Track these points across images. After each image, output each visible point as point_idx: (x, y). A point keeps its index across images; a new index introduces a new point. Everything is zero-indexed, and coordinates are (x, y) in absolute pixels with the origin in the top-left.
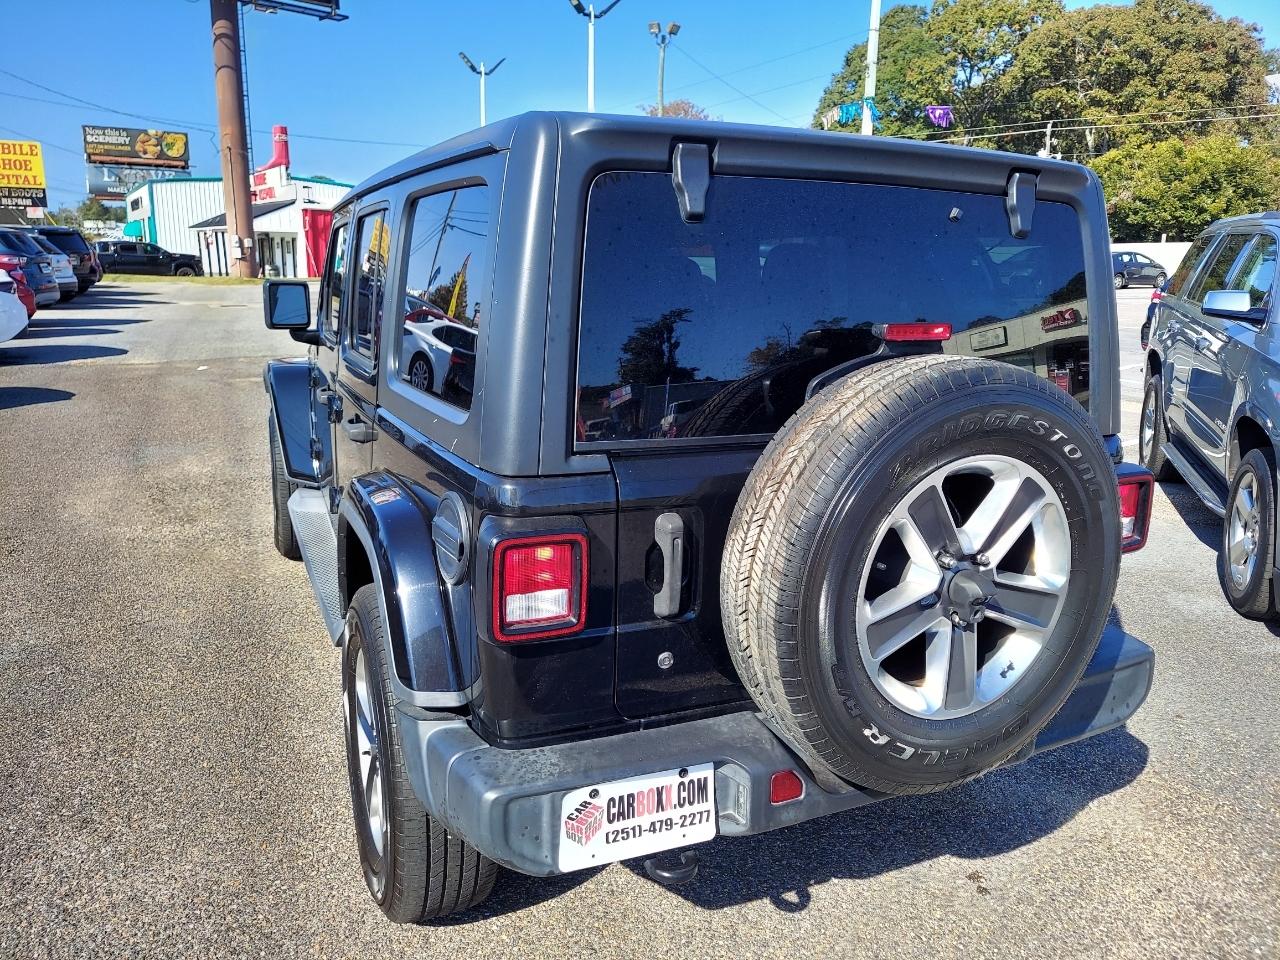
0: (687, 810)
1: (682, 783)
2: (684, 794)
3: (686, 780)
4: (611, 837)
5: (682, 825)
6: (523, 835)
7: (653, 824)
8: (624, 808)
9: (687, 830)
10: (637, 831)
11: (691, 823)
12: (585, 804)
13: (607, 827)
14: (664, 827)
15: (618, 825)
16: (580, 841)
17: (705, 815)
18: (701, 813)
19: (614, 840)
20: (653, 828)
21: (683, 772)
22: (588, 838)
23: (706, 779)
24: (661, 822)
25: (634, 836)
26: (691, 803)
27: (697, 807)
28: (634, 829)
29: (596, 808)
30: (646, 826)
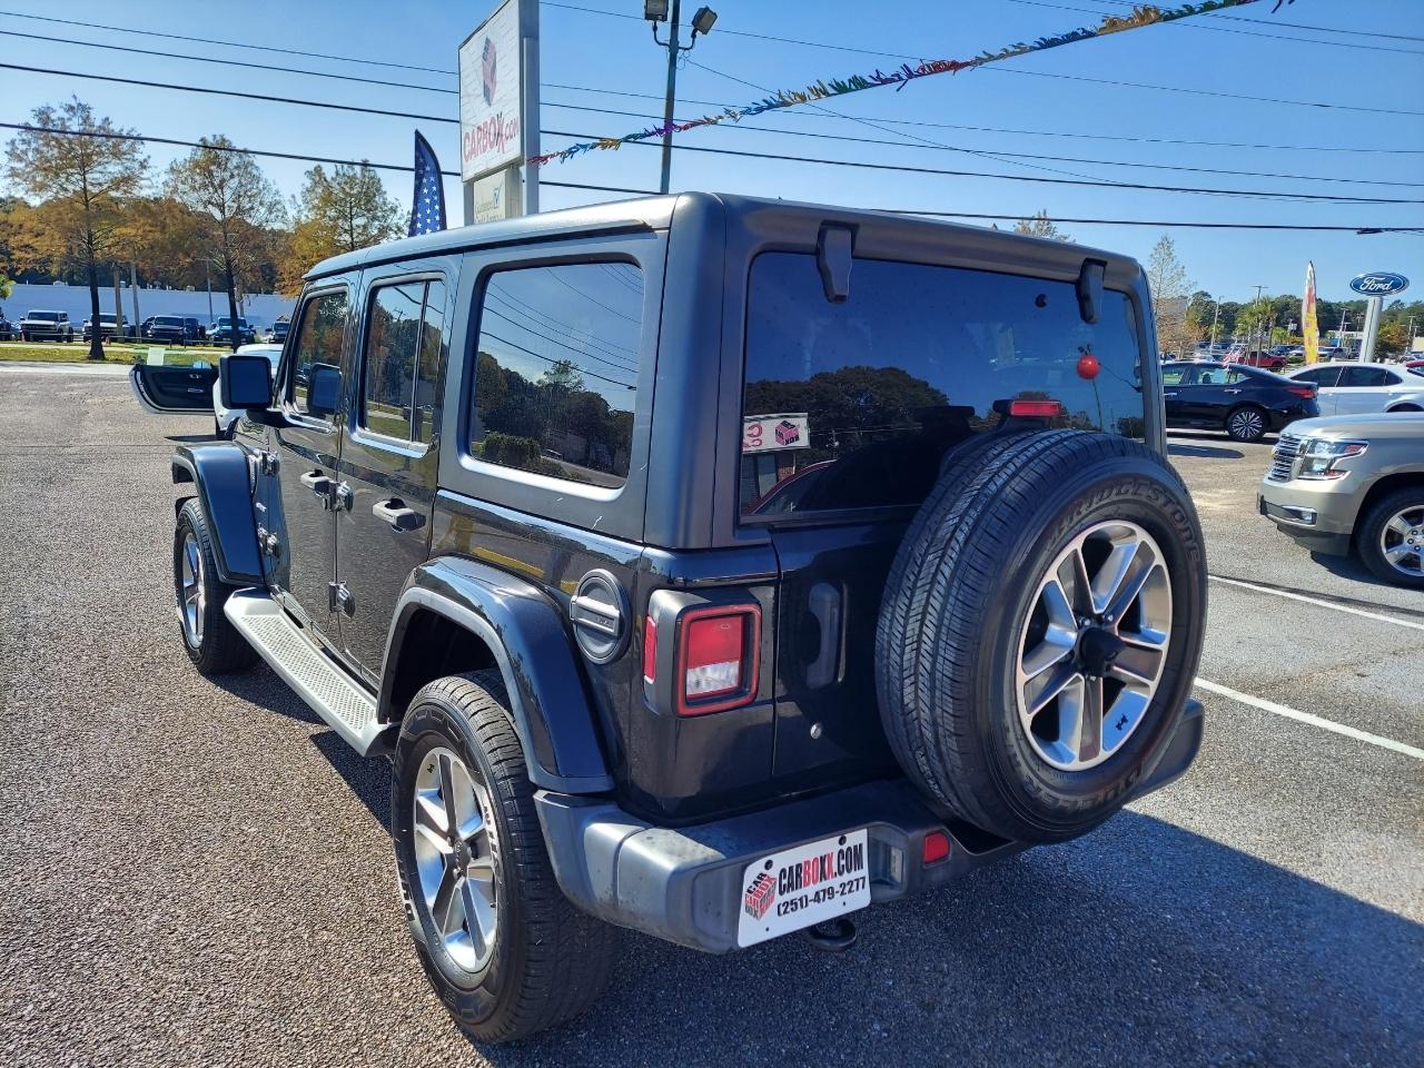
0: (846, 877)
1: (841, 851)
2: (843, 862)
3: (845, 847)
4: (782, 909)
5: (842, 893)
6: (707, 911)
7: (817, 893)
8: (793, 878)
9: (847, 897)
10: (804, 901)
11: (850, 891)
12: (761, 876)
13: (779, 899)
14: (827, 896)
15: (788, 897)
16: (755, 916)
17: (861, 881)
18: (857, 880)
19: (785, 912)
20: (817, 899)
21: (842, 841)
22: (763, 911)
23: (860, 845)
24: (824, 891)
25: (802, 906)
26: (849, 871)
27: (854, 875)
28: (801, 899)
29: (770, 880)
30: (811, 896)
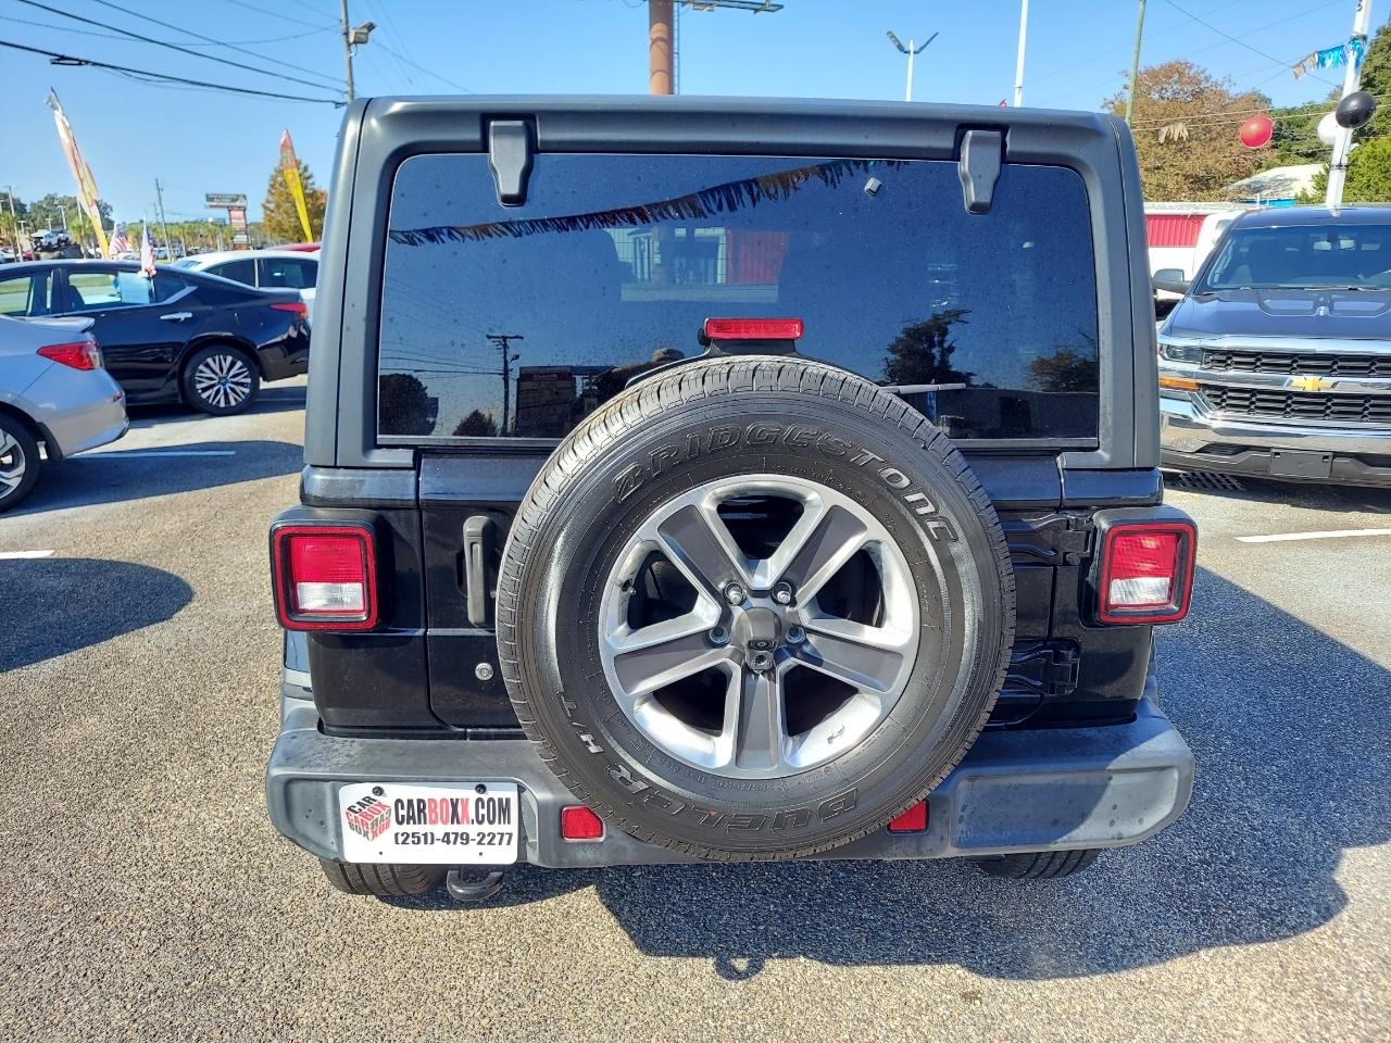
0: (486, 828)
1: (479, 800)
2: (483, 811)
3: (485, 797)
4: (401, 839)
5: (480, 843)
6: (307, 817)
7: (447, 834)
8: (416, 811)
9: (484, 848)
10: (429, 839)
11: (490, 843)
12: (368, 800)
13: (394, 827)
14: (459, 840)
15: (410, 828)
16: (366, 834)
17: (506, 838)
18: (502, 835)
19: (404, 843)
20: (446, 838)
21: (481, 788)
22: (375, 835)
23: (508, 800)
24: (457, 834)
25: (426, 843)
26: (491, 822)
27: (497, 828)
28: (425, 835)
29: (384, 807)
30: (439, 835)
